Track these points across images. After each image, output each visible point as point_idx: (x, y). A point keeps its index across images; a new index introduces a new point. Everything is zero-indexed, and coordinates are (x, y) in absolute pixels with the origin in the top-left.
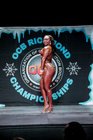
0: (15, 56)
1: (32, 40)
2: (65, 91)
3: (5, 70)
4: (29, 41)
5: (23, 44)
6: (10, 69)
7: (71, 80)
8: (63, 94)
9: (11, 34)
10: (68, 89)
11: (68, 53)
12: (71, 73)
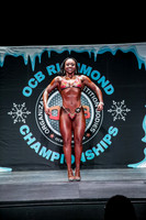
0: (27, 91)
1: (53, 67)
2: (106, 147)
3: (11, 113)
4: (48, 68)
5: (40, 73)
6: (19, 113)
7: (116, 129)
8: (102, 150)
9: (21, 58)
10: (110, 143)
11: (110, 86)
12: (115, 118)
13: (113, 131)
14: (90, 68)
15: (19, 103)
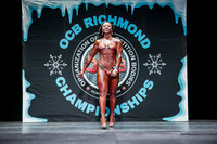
0: (64, 44)
1: (90, 19)
2: (141, 100)
3: (47, 65)
4: (85, 21)
5: (77, 25)
6: (56, 64)
7: (151, 83)
8: (138, 104)
9: (58, 10)
10: (145, 96)
11: (147, 40)
12: (151, 72)
13: (149, 84)
14: (127, 22)
15: (56, 54)
